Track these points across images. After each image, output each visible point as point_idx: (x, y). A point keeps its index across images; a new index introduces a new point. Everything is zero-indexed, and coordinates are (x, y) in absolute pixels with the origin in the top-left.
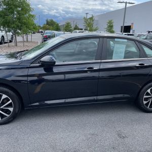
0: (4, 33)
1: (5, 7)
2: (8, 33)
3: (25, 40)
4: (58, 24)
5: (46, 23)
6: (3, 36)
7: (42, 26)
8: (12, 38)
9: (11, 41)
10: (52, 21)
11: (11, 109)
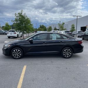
0: (18, 33)
1: (19, 22)
2: (20, 33)
3: (28, 36)
4: (45, 27)
5: (40, 27)
6: (18, 35)
7: (37, 29)
8: (22, 35)
9: (21, 37)
10: (43, 26)
11: (21, 54)
